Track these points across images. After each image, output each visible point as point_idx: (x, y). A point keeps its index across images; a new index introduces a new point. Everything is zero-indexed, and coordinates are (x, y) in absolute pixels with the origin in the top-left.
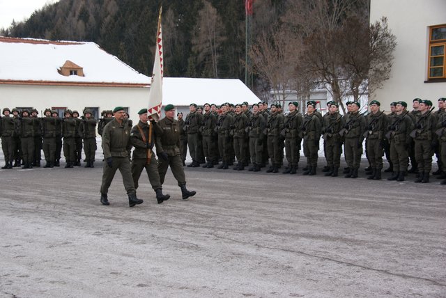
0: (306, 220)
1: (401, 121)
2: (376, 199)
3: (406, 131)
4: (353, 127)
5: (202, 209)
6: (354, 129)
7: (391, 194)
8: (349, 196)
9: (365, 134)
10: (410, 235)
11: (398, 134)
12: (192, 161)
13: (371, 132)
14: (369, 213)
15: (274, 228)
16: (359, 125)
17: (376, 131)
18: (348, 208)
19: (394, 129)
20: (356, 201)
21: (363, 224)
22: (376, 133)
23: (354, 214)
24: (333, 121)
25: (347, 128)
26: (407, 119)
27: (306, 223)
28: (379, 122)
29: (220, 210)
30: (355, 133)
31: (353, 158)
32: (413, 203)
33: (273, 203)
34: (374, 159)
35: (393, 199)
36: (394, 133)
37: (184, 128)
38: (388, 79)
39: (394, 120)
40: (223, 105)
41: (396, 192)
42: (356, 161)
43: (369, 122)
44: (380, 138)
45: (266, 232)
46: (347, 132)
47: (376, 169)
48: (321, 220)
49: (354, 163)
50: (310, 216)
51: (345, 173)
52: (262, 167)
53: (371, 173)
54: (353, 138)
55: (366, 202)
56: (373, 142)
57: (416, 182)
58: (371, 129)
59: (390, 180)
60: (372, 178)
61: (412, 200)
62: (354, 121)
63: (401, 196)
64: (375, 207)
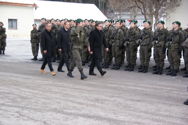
0: (92, 103)
1: (176, 34)
2: (150, 88)
3: (179, 42)
4: (145, 38)
5: (26, 92)
6: (146, 40)
7: (162, 86)
8: (132, 86)
9: (153, 43)
10: (157, 118)
11: (174, 43)
12: (42, 57)
13: (157, 42)
14: (139, 99)
15: (66, 109)
16: (150, 37)
17: (160, 41)
18: (127, 95)
19: (171, 40)
20: (135, 90)
21: (130, 107)
22: (160, 43)
23: (128, 100)
24: (131, 34)
25: (141, 38)
26: (181, 33)
27: (91, 105)
28: (163, 35)
29: (38, 94)
30: (147, 42)
31: (144, 59)
32: (173, 92)
33: (78, 89)
34: (159, 60)
35: (161, 89)
36: (171, 43)
37: (37, 35)
38: (179, 6)
39: (172, 34)
40: (62, 20)
41: (166, 84)
42: (147, 61)
43: (157, 35)
44: (162, 46)
45: (59, 112)
46: (141, 41)
47: (159, 67)
48: (102, 103)
49: (145, 62)
50: (97, 100)
51: (139, 69)
52: (86, 63)
53: (156, 70)
54: (145, 45)
55: (142, 91)
56: (158, 48)
57: (184, 77)
58: (157, 40)
59: (167, 75)
60: (156, 73)
61: (174, 90)
62: (146, 34)
63: (168, 87)
64: (146, 94)
